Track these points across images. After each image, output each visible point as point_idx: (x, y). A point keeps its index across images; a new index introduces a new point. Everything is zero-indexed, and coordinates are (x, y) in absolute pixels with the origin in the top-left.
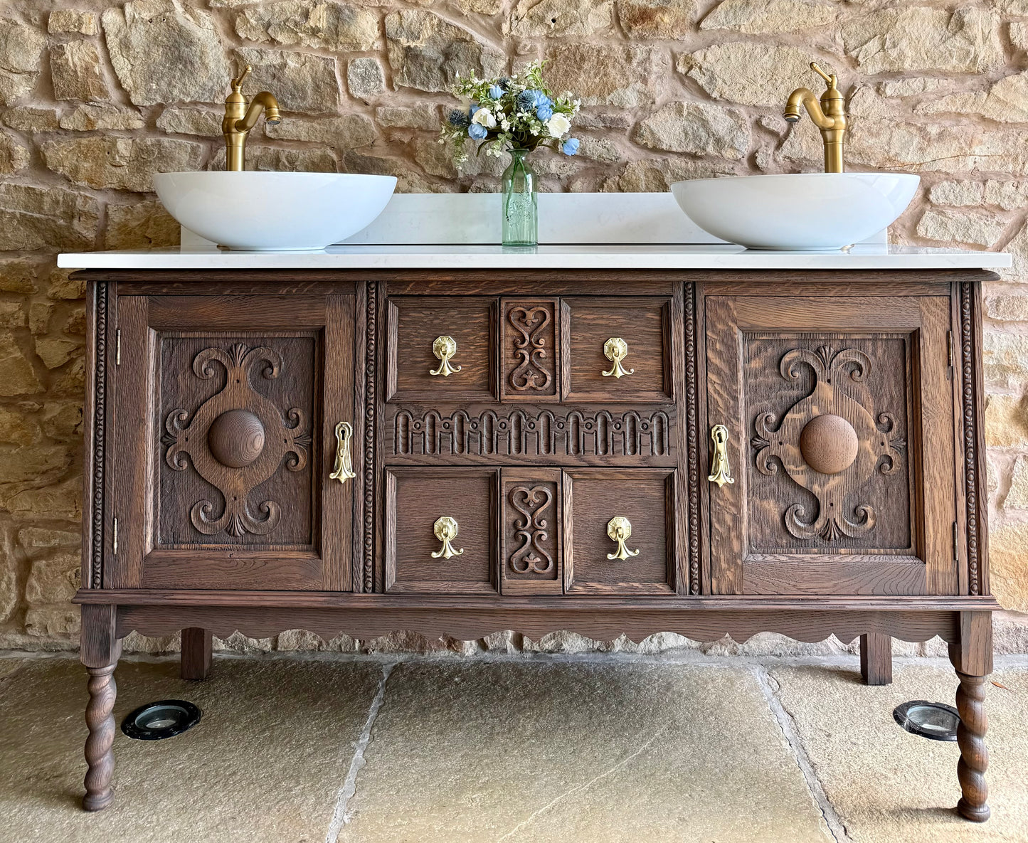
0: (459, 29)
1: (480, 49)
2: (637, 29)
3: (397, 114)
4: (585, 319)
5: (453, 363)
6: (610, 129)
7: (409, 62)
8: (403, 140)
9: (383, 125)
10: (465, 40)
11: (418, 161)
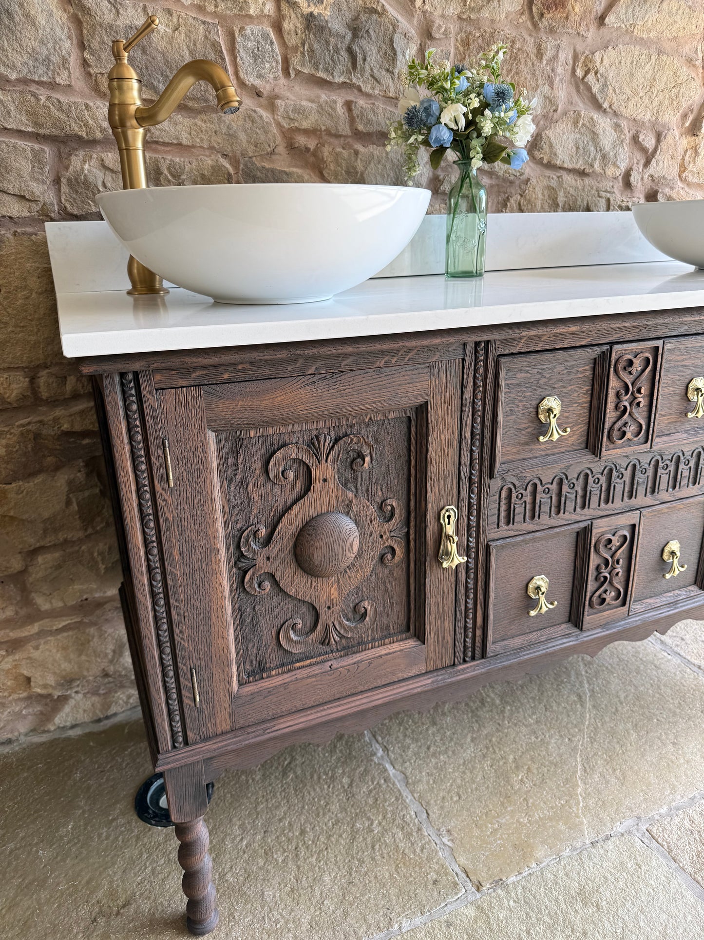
1: (394, 26)
2: (548, 16)
3: (300, 111)
4: (676, 361)
7: (312, 36)
8: (309, 146)
9: (285, 125)
10: (375, 12)
11: (326, 175)
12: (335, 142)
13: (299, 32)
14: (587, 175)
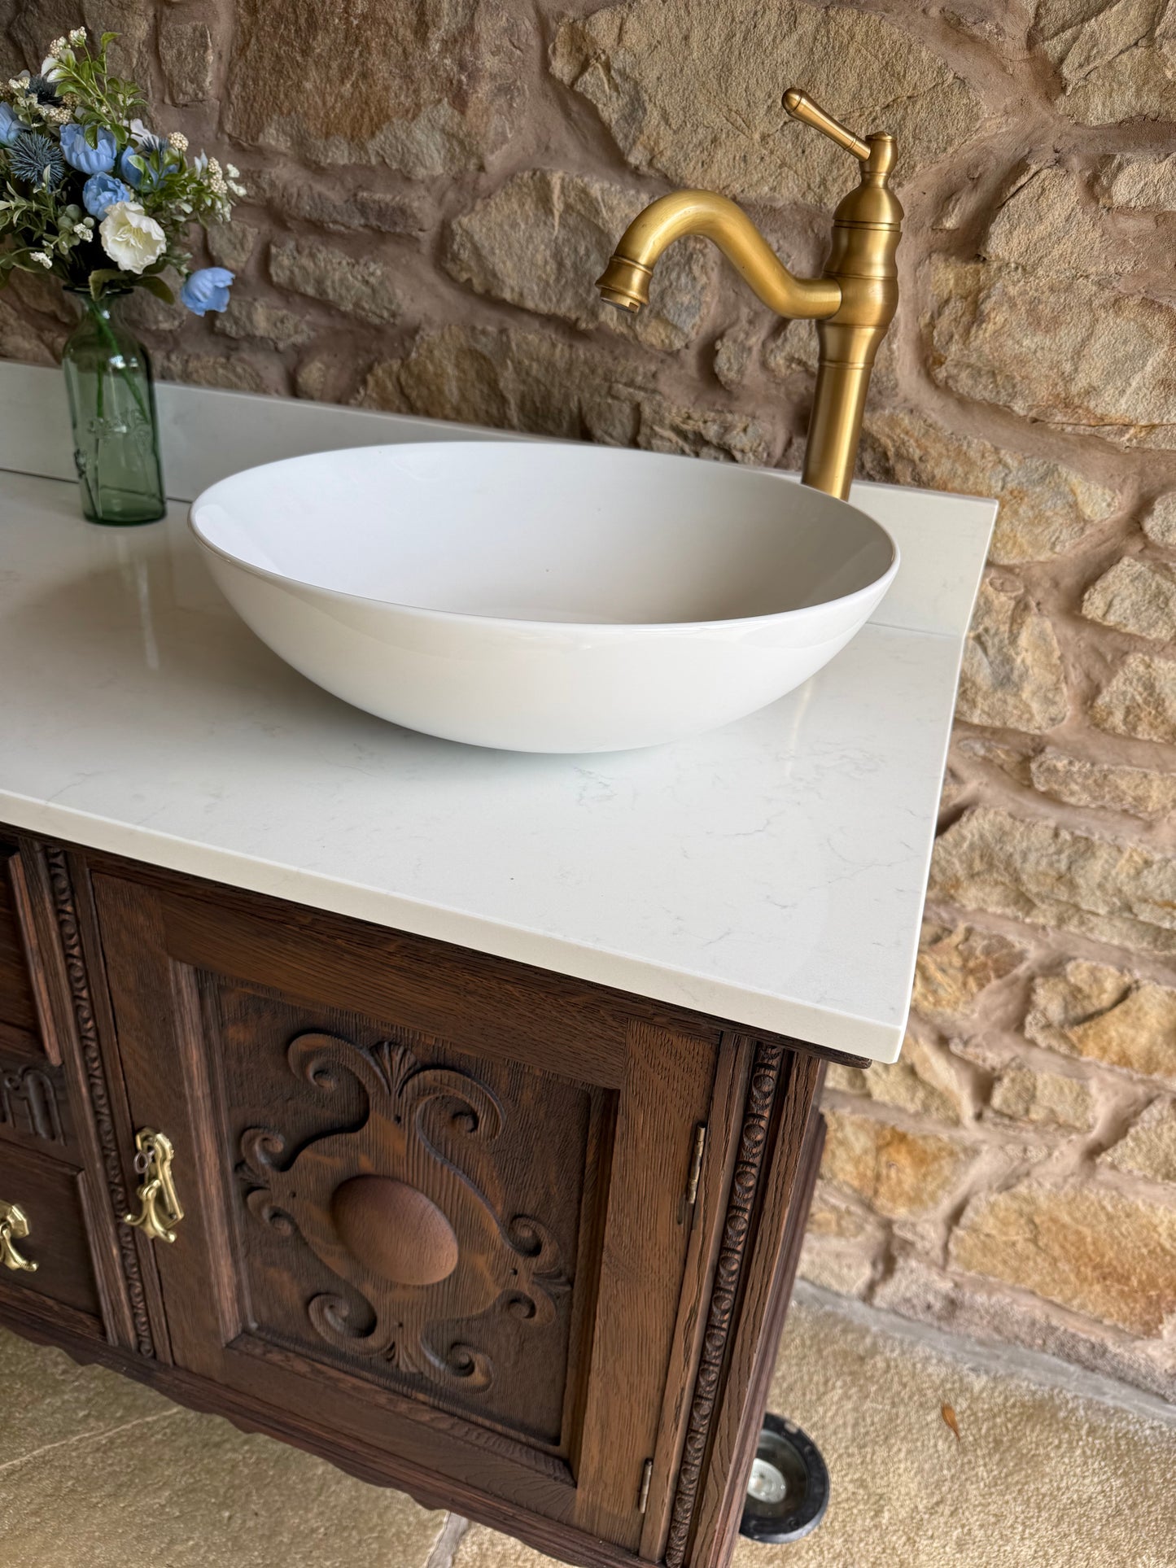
6: (380, 235)
14: (584, 336)
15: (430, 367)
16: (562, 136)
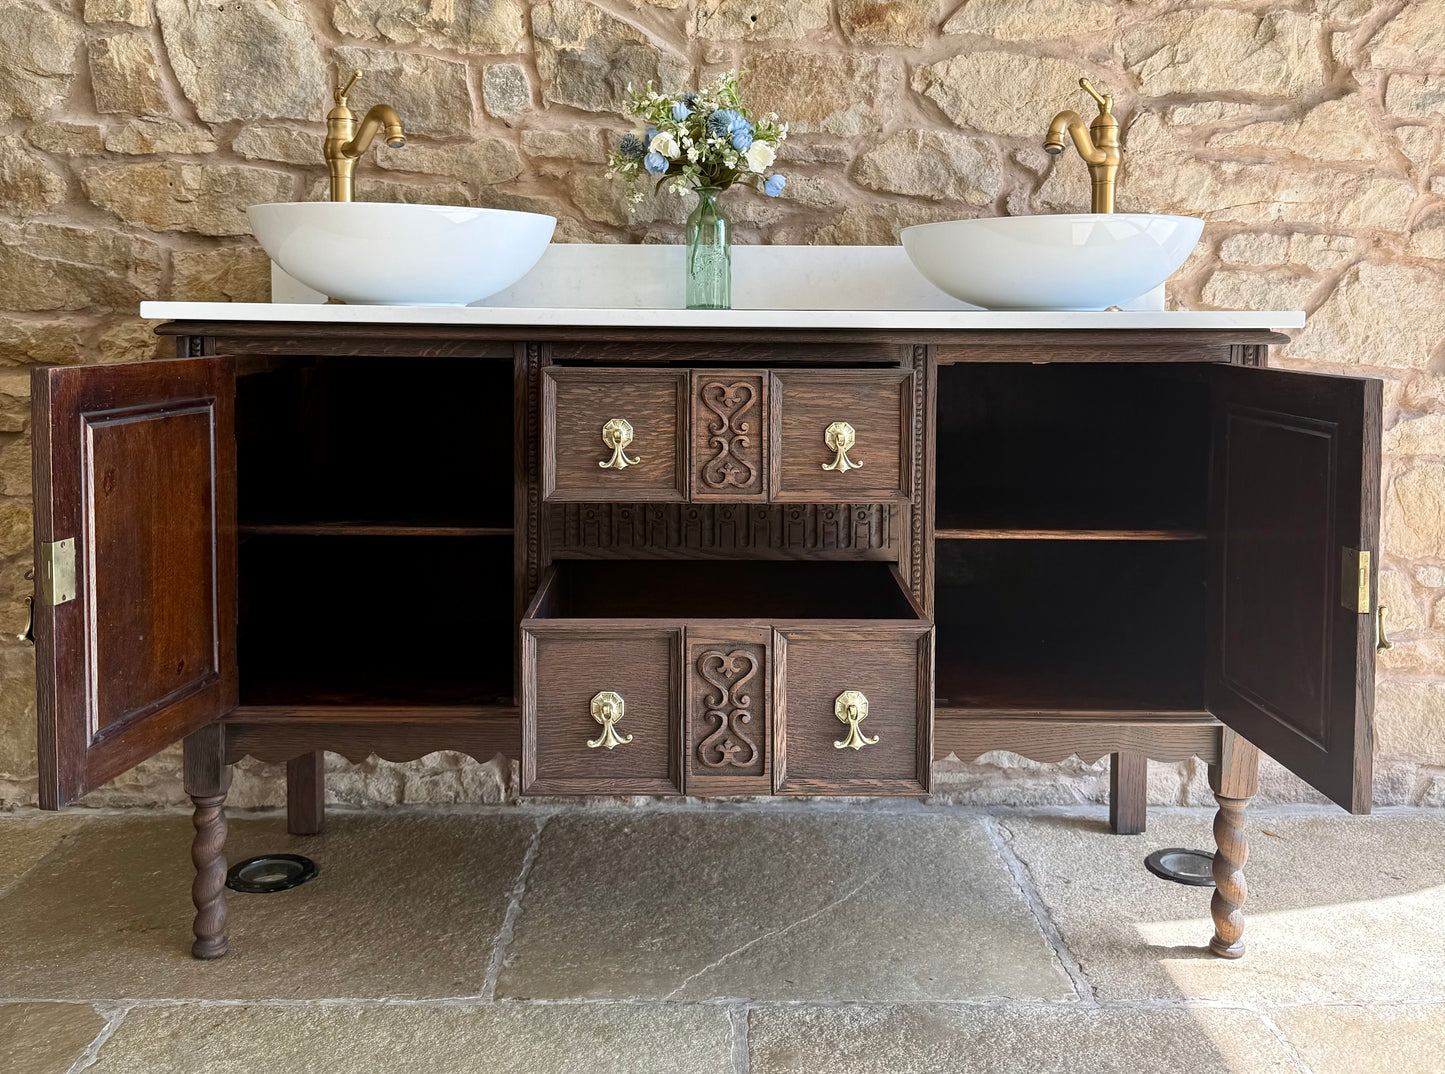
0: (629, 28)
1: (658, 53)
2: (861, 31)
3: (548, 140)
4: (802, 399)
5: (629, 454)
6: (823, 164)
7: (564, 71)
8: (557, 174)
9: (531, 154)
10: (638, 43)
11: (576, 203)
12: (590, 169)
13: (552, 67)
14: (937, 203)
15: (853, 227)
16: (915, 114)
